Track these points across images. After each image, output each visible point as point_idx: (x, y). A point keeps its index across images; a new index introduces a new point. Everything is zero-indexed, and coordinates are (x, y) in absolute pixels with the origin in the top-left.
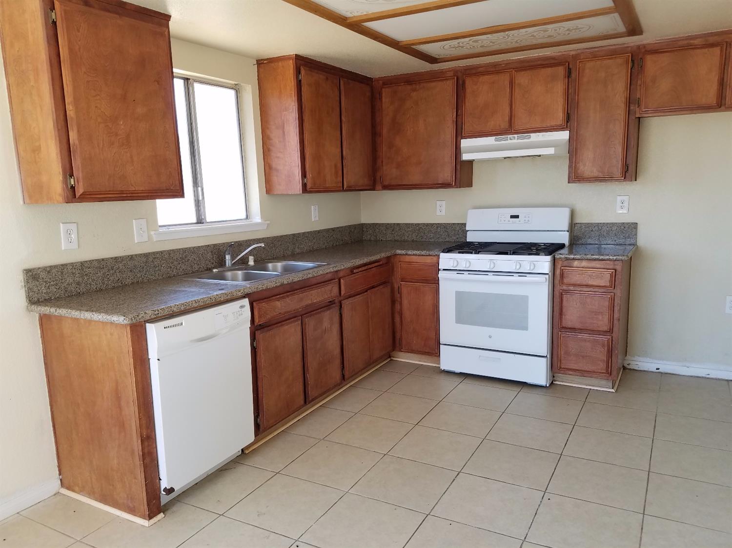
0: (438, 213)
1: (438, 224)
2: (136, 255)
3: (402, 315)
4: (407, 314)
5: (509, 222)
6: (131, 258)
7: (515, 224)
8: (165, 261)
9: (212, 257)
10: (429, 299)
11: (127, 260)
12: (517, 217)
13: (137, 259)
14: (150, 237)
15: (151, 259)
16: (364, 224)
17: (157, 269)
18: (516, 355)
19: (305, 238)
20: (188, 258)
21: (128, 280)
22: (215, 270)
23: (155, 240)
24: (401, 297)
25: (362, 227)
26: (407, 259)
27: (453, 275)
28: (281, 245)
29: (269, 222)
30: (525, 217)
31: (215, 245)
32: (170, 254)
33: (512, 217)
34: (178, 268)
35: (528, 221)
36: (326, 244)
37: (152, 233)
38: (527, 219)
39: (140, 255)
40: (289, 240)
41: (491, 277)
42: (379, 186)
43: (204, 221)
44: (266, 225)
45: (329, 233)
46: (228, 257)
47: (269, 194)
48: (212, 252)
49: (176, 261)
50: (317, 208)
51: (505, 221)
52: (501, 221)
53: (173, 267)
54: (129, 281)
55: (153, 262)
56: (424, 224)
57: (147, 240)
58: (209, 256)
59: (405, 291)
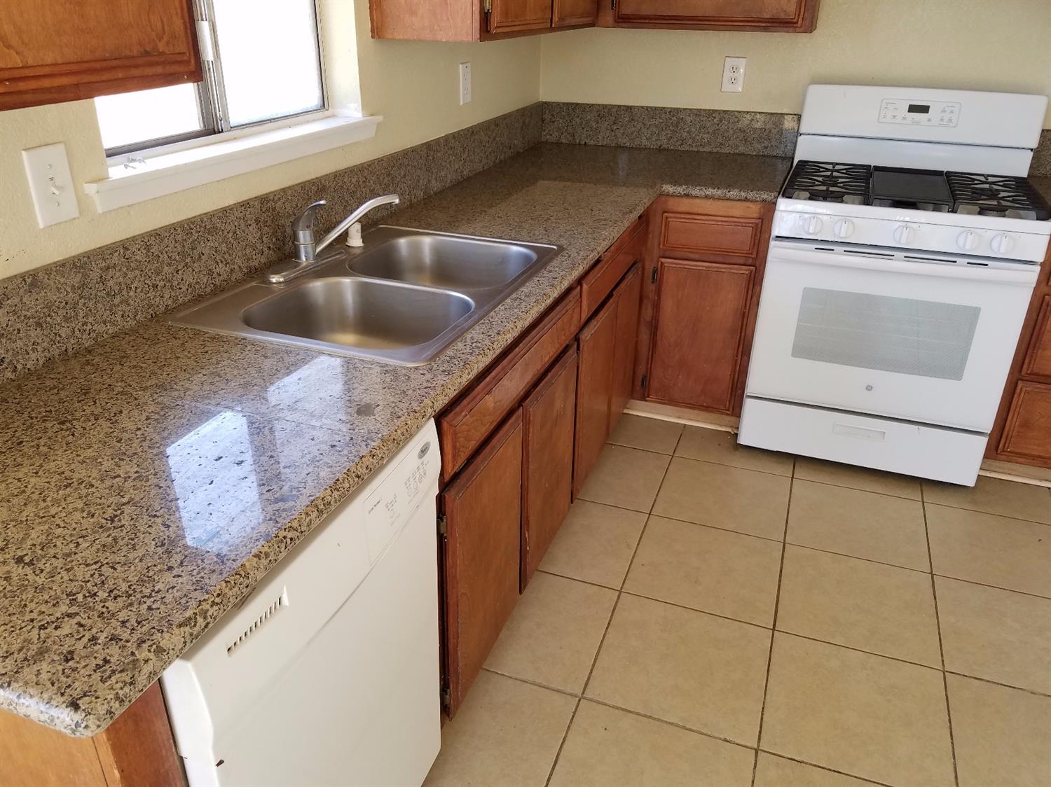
0: (727, 87)
1: (725, 112)
2: (47, 270)
3: (656, 328)
4: (670, 327)
5: (905, 122)
6: (33, 285)
7: (920, 126)
8: (137, 272)
9: (259, 235)
10: (728, 299)
11: (21, 292)
12: (924, 109)
13: (51, 283)
14: (82, 202)
15: (95, 275)
16: (546, 103)
17: (117, 301)
18: (921, 428)
19: (450, 152)
20: (199, 249)
21: (33, 356)
22: (274, 279)
23: (100, 211)
24: (659, 292)
25: (541, 112)
26: (685, 205)
27: (807, 253)
28: (404, 176)
29: (380, 118)
30: (944, 111)
31: (263, 199)
32: (148, 248)
33: (913, 109)
34: (175, 283)
35: (950, 120)
36: (484, 161)
37: (91, 189)
38: (946, 117)
39: (61, 267)
40: (421, 161)
41: (898, 264)
42: (608, 16)
43: (224, 125)
44: (375, 127)
45: (490, 133)
46: (304, 237)
47: (379, 38)
48: (257, 221)
49: (169, 265)
50: (469, 69)
51: (894, 117)
52: (885, 117)
53: (161, 283)
54: (35, 359)
55: (102, 280)
56: (691, 110)
57: (77, 215)
58: (253, 233)
59: (670, 279)
